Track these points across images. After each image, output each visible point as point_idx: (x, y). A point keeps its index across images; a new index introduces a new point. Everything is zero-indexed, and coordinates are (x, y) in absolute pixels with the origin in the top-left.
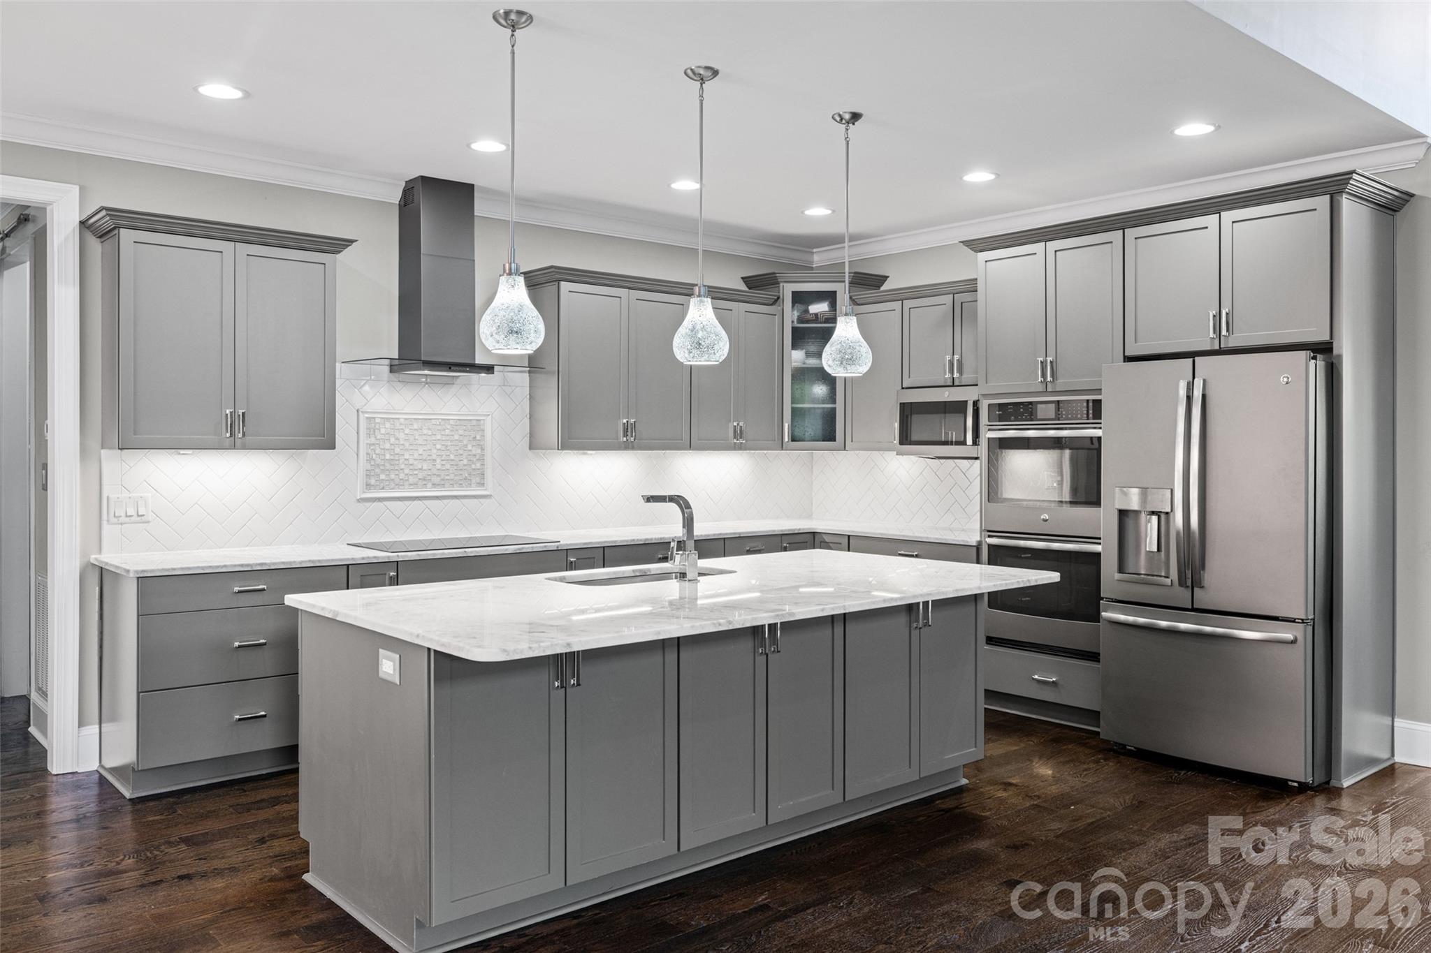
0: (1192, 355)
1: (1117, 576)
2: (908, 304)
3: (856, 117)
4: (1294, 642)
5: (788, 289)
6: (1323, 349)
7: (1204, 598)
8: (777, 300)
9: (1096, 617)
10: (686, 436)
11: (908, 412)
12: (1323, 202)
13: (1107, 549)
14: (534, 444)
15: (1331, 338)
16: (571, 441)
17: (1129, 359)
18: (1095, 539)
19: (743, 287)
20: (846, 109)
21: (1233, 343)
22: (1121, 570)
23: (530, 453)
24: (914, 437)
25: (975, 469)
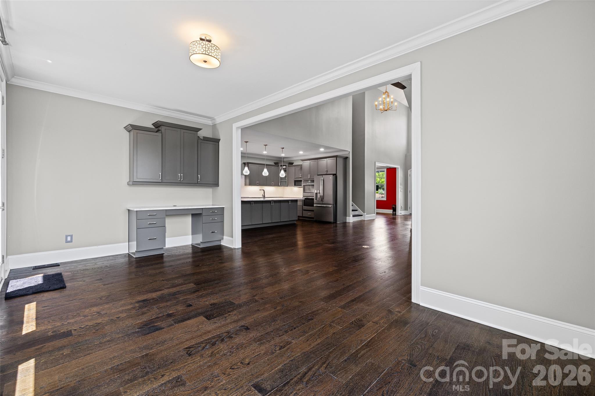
0: (322, 175)
1: (316, 201)
2: (295, 167)
3: (283, 148)
4: (331, 207)
5: (280, 164)
6: (335, 175)
7: (323, 203)
8: (278, 166)
9: (313, 206)
10: (265, 184)
11: (295, 181)
12: (335, 158)
13: (314, 198)
14: (245, 185)
15: (336, 173)
16: (251, 184)
17: (318, 175)
18: (313, 197)
19: (274, 164)
20: (282, 147)
21: (328, 174)
22: (316, 200)
23: (245, 186)
24: (296, 185)
25: (302, 189)
